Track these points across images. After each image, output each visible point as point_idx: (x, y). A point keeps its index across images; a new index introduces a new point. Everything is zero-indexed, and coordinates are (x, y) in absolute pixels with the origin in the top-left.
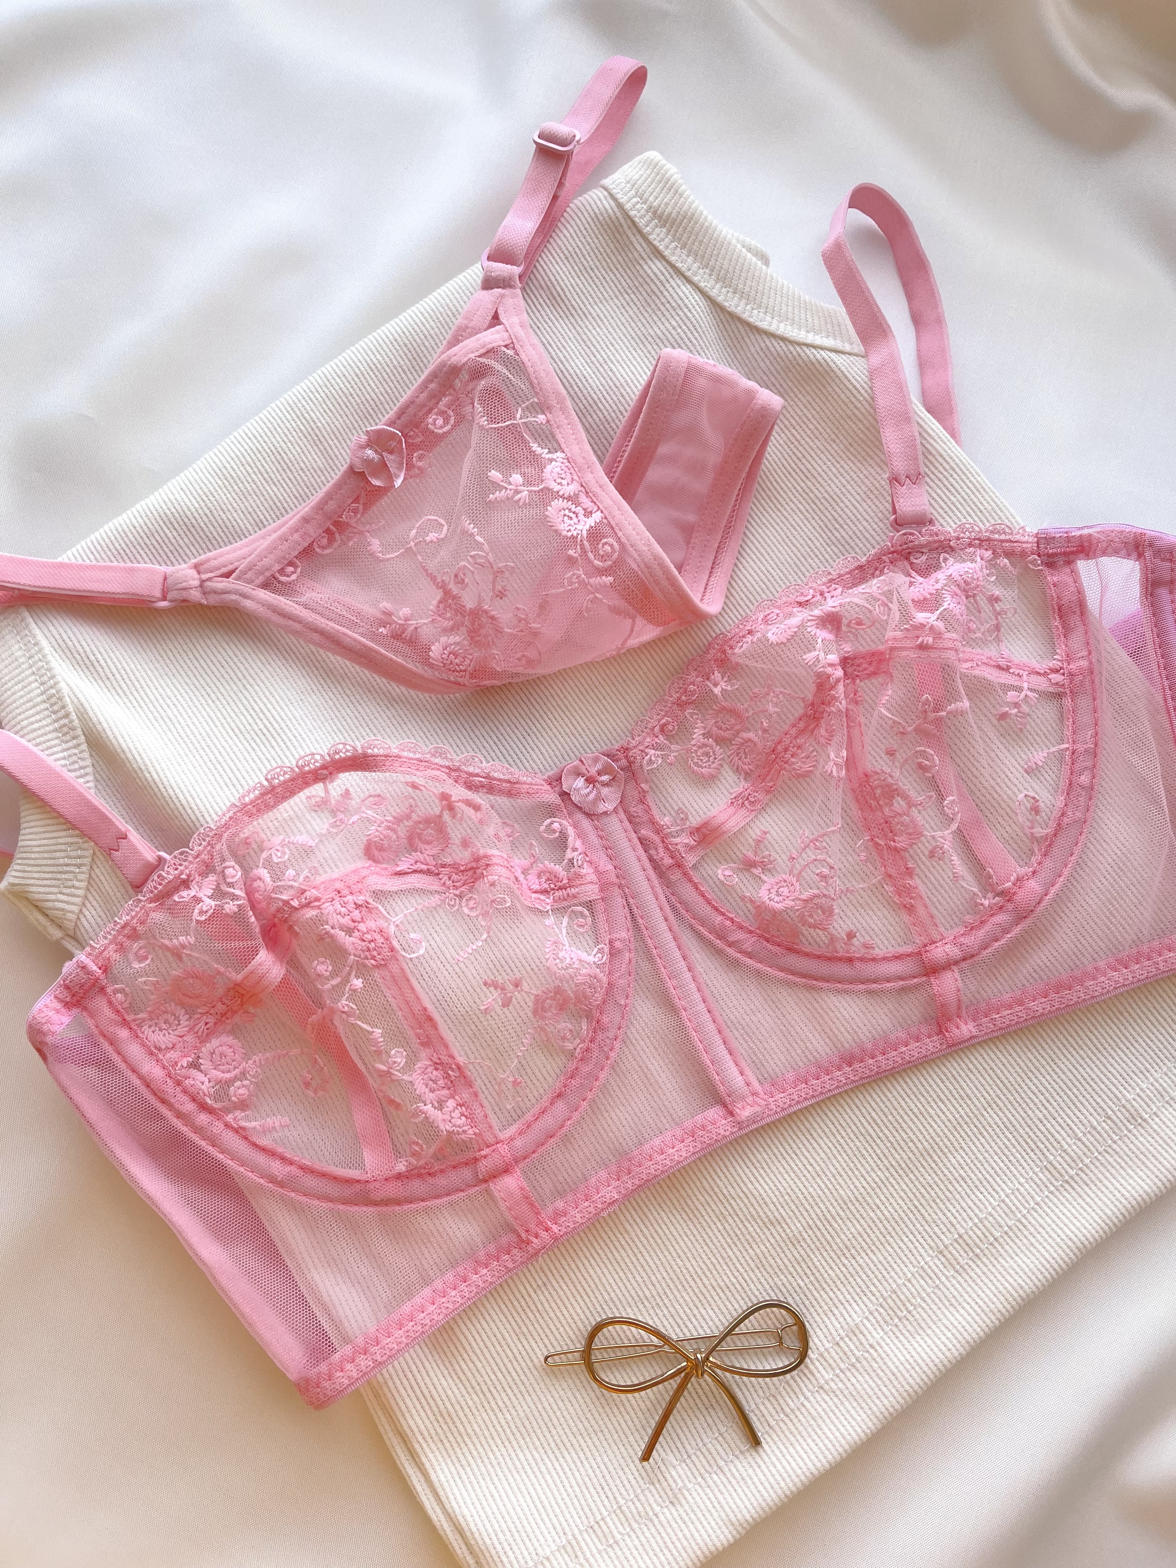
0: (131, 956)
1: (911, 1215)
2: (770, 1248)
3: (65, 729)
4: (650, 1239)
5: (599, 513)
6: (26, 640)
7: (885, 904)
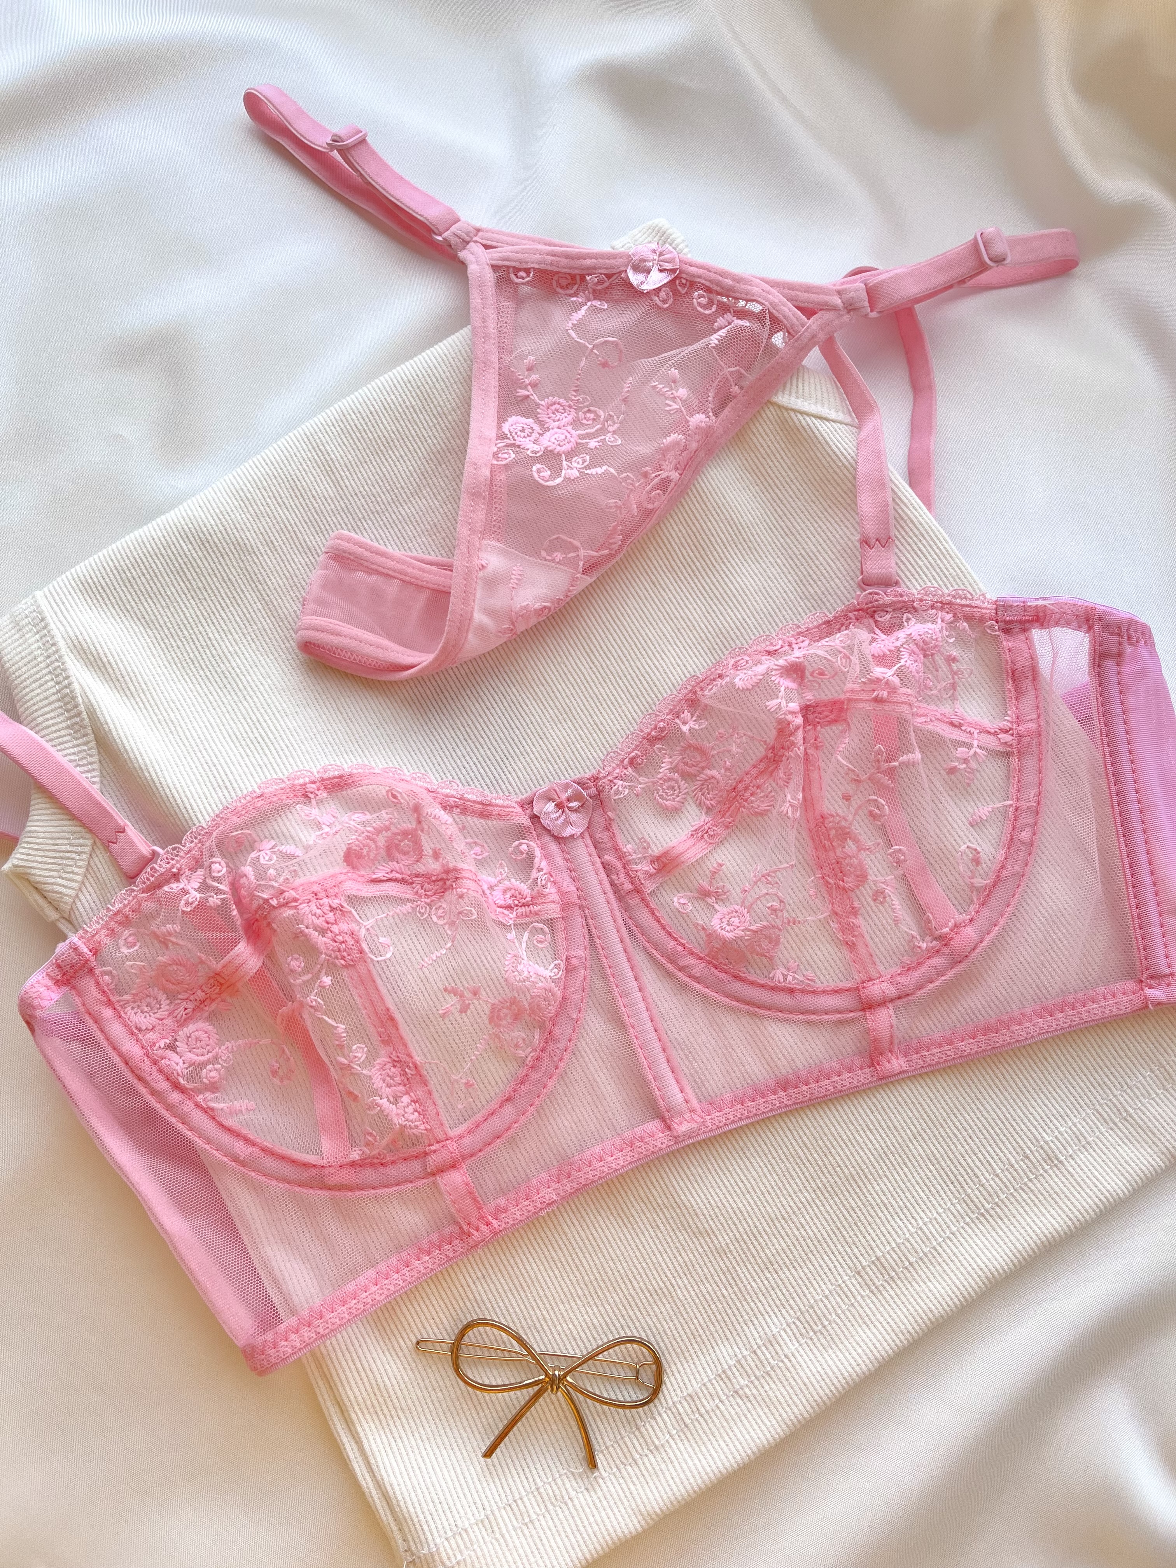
0: (121, 942)
1: (833, 1236)
2: (698, 1256)
3: (77, 727)
4: (586, 1241)
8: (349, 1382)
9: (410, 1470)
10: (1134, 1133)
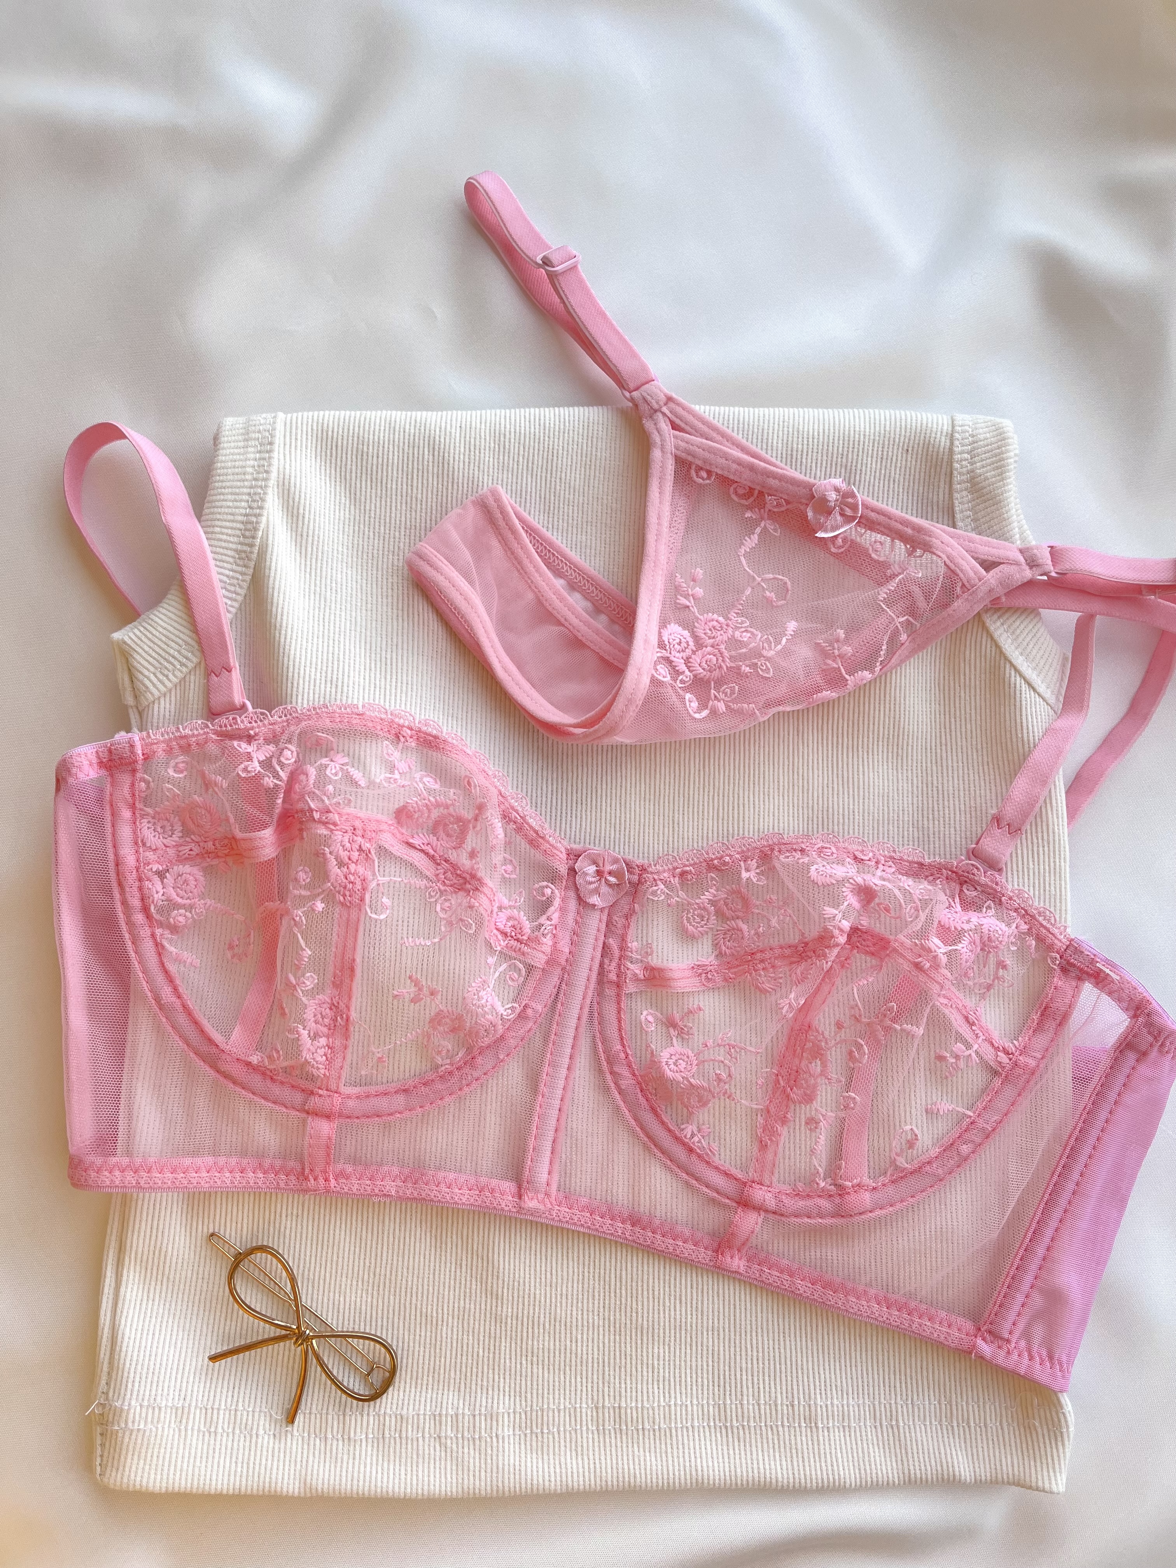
0: (172, 763)
1: (596, 1365)
2: (478, 1310)
3: (243, 555)
4: (397, 1240)
7: (749, 1128)
8: (139, 1232)
9: (145, 1332)
10: (892, 1443)
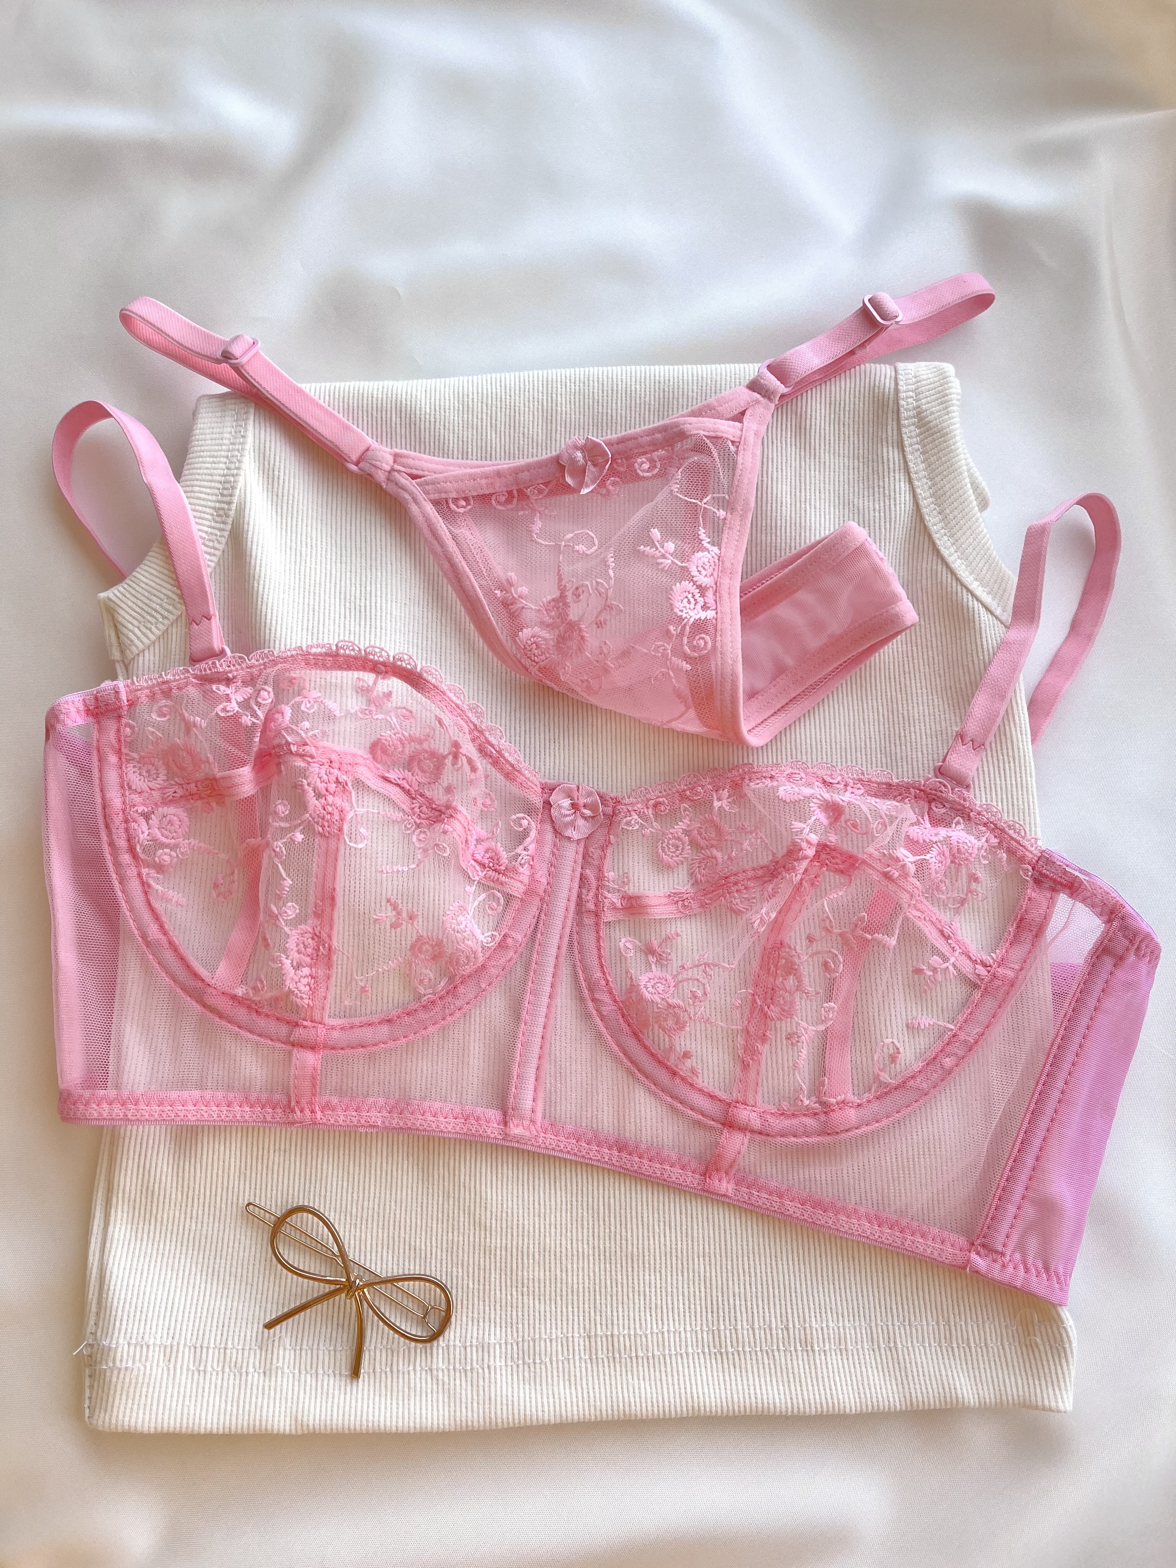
0: (155, 708)
1: (587, 1294)
2: (466, 1241)
3: (221, 512)
4: (384, 1174)
5: (714, 612)
6: (239, 428)
7: (731, 1050)
9: (133, 1271)
10: (891, 1365)
